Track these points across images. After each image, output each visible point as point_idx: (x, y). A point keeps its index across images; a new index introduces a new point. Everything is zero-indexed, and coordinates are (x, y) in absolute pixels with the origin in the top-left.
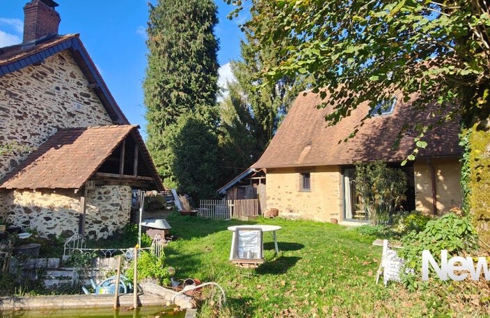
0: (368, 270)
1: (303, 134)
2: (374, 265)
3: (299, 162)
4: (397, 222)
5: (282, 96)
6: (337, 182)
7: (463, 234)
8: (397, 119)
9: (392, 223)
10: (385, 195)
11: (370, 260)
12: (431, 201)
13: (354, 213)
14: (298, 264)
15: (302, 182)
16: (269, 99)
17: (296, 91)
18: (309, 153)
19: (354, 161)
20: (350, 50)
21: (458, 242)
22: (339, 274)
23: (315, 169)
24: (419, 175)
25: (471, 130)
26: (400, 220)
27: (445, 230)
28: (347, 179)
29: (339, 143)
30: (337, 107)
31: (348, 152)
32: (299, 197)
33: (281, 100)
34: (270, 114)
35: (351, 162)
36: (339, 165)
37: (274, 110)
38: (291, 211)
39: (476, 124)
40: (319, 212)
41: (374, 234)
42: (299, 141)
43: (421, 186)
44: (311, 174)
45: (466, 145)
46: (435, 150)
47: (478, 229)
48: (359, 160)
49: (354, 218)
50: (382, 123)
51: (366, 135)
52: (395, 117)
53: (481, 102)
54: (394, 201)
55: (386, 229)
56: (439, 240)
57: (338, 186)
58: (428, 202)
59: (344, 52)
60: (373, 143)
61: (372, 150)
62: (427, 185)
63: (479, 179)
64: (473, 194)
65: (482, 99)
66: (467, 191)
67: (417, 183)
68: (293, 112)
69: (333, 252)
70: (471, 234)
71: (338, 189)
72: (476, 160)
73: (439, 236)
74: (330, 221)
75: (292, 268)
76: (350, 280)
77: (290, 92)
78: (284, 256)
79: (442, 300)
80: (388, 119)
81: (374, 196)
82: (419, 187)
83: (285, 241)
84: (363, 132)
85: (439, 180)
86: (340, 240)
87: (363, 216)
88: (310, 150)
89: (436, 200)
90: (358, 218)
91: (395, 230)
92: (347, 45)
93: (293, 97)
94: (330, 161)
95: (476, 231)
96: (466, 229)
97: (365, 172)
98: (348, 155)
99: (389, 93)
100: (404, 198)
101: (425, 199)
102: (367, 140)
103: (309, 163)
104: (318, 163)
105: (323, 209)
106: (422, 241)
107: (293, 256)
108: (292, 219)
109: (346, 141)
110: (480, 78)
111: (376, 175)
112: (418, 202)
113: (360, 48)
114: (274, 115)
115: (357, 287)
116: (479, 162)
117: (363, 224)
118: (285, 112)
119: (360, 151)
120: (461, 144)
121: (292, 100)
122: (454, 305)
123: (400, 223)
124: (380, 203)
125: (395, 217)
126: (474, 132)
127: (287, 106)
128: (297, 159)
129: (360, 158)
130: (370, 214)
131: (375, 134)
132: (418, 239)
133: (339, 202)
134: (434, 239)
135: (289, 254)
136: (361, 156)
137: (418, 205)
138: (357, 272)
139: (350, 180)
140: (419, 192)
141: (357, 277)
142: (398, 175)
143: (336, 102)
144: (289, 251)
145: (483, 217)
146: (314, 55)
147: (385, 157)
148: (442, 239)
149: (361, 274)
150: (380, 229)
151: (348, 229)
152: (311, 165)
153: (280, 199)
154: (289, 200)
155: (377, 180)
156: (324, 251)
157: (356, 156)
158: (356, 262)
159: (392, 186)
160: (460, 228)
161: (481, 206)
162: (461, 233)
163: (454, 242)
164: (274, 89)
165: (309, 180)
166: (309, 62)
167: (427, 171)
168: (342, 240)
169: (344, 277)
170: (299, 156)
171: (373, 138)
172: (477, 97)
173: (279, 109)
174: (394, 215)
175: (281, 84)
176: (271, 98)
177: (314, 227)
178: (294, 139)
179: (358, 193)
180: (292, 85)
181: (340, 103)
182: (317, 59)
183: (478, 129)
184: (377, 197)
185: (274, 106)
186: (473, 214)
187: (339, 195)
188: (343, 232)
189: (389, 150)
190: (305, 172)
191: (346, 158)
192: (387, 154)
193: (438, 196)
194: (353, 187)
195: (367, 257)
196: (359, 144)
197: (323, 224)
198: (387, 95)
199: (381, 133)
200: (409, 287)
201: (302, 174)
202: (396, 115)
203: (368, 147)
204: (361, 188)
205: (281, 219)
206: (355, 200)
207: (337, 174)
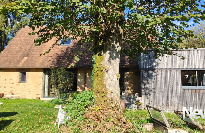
0: (52, 121)
1: (24, 50)
2: (55, 118)
3: (20, 66)
4: (69, 97)
5: (12, 26)
6: (41, 77)
7: (90, 99)
8: (72, 48)
9: (67, 97)
10: (64, 84)
11: (54, 116)
12: (83, 86)
13: (49, 94)
14: (13, 124)
15: (21, 77)
16: (3, 26)
17: (21, 25)
18: (26, 61)
19: (51, 67)
20: (47, 7)
21: (88, 102)
22: (36, 125)
23: (29, 70)
24: (80, 75)
25: (96, 55)
26: (70, 96)
27: (84, 98)
28: (47, 76)
29: (41, 55)
30: (41, 36)
31: (48, 62)
32: (18, 86)
33: (11, 28)
34: (3, 35)
35: (49, 67)
36: (43, 69)
37: (6, 33)
38: (12, 94)
39: (98, 53)
40: (29, 94)
41: (57, 103)
42: (21, 54)
43: (80, 80)
44: (27, 72)
45: (94, 61)
46: (86, 64)
47: (96, 96)
48: (54, 66)
49: (48, 96)
50: (65, 49)
51: (58, 54)
52: (71, 47)
53: (100, 44)
54: (68, 87)
55: (63, 100)
56: (81, 102)
57: (42, 79)
58: (82, 87)
59: (44, 7)
60: (61, 58)
61: (60, 62)
62: (82, 79)
63: (97, 75)
64: (95, 82)
65: (101, 43)
66: (93, 80)
67: (78, 78)
68: (18, 36)
69: (35, 115)
70: (93, 98)
71: (42, 81)
72: (97, 68)
73: (81, 100)
74: (35, 98)
75: (8, 126)
76: (41, 128)
77: (17, 25)
78: (4, 120)
79: (80, 128)
80: (68, 48)
81: (59, 84)
82: (79, 80)
83: (5, 112)
84: (57, 53)
85: (87, 77)
86: (39, 108)
87: (53, 95)
88: (27, 59)
89: (85, 86)
90: (51, 96)
91: (67, 100)
92: (46, 4)
93: (19, 28)
94: (38, 66)
95: (95, 97)
96: (91, 96)
97: (56, 73)
98: (48, 63)
99: (68, 35)
100: (72, 85)
101: (81, 86)
102: (58, 57)
103: (26, 66)
104: (31, 66)
105: (32, 92)
106: (75, 103)
107: (10, 119)
108: (13, 99)
109: (44, 54)
110: (101, 34)
111: (60, 74)
112: (78, 87)
113: (52, 8)
114: (5, 36)
115: (44, 130)
116: (98, 68)
117: (53, 99)
118: (13, 36)
119: (54, 62)
120: (93, 61)
121: (19, 29)
122: (84, 129)
123: (70, 97)
124: (61, 88)
125: (68, 94)
126: (97, 56)
127: (15, 32)
128: (19, 64)
129: (54, 65)
130: (56, 93)
131: (62, 54)
132: (73, 103)
133: (41, 88)
134: (79, 102)
135: (8, 118)
136: (54, 64)
137: (78, 88)
138: (46, 123)
139: (48, 77)
140: (79, 82)
141: (46, 125)
142: (70, 74)
143: (40, 33)
144: (8, 117)
145: (98, 91)
146: (27, 4)
147: (66, 65)
148: (82, 101)
149: (48, 124)
150: (61, 100)
151: (45, 102)
152: (27, 68)
153: (5, 87)
154: (11, 87)
155: (61, 77)
156: (29, 114)
157: (52, 64)
158: (47, 118)
159: (68, 79)
160: (89, 96)
161: (97, 86)
162: (89, 98)
163: (87, 102)
164: (7, 21)
165: (25, 76)
166: (24, 7)
167: (83, 73)
168: (41, 108)
169: (39, 127)
170: (20, 62)
171: (61, 56)
172: (99, 42)
173: (9, 33)
174: (67, 93)
175: (12, 19)
176: (5, 26)
177: (26, 102)
178: (18, 52)
179: (51, 83)
180: (19, 21)
181: (42, 34)
182: (29, 7)
183: (99, 55)
184: (60, 85)
185: (6, 31)
186: (95, 90)
187: (42, 84)
188: (42, 104)
189: (68, 62)
190: (23, 71)
191: (47, 65)
192: (66, 64)
193: (86, 84)
194: (49, 80)
195: (52, 115)
196: (54, 58)
197: (31, 100)
198: (67, 35)
199: (65, 54)
200: (67, 125)
201: (21, 72)
202: (72, 46)
203: (58, 60)
204: (53, 80)
205: (5, 99)
206: (50, 87)
207: (42, 73)
